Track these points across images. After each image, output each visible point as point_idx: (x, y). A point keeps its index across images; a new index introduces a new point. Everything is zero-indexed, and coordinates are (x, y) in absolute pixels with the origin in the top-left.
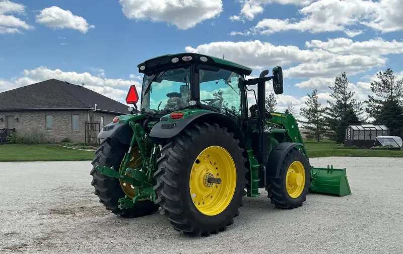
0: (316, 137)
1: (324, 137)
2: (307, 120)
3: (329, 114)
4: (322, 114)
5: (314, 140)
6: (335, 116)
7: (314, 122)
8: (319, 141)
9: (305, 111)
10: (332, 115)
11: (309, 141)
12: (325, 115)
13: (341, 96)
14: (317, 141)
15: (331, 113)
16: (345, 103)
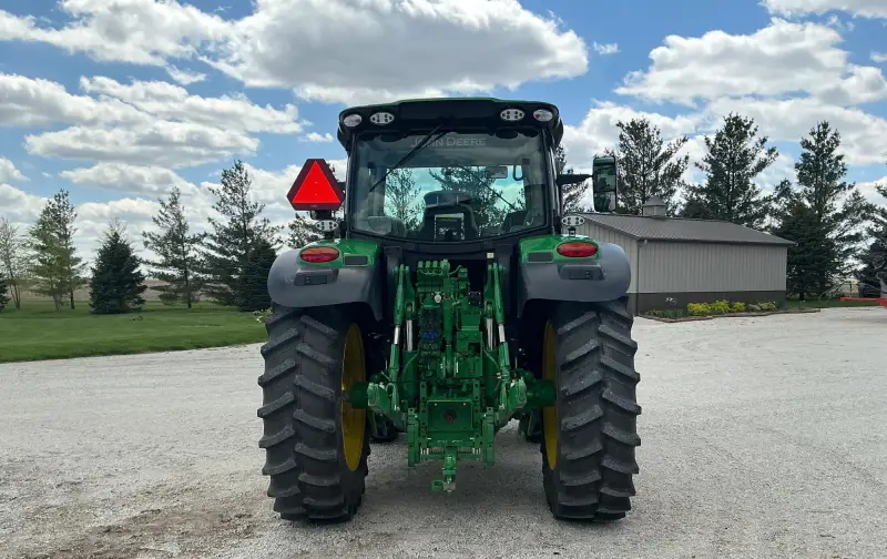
0: (184, 298)
1: (203, 298)
2: (159, 259)
3: (213, 248)
4: (196, 246)
5: (180, 304)
6: (224, 253)
7: (175, 264)
8: (190, 306)
9: (153, 239)
10: (221, 251)
11: (167, 307)
12: (204, 250)
13: (237, 210)
14: (186, 306)
15: (218, 245)
16: (245, 226)
